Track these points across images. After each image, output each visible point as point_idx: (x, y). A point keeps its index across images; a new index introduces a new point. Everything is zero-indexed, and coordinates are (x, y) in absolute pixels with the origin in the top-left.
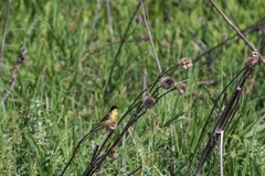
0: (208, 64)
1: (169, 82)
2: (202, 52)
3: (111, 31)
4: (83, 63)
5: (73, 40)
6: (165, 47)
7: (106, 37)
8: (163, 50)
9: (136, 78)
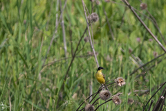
0: (144, 76)
1: (107, 95)
2: (138, 66)
3: (66, 48)
4: (42, 74)
5: (34, 55)
6: (109, 61)
7: (62, 53)
8: (107, 64)
9: (85, 86)
